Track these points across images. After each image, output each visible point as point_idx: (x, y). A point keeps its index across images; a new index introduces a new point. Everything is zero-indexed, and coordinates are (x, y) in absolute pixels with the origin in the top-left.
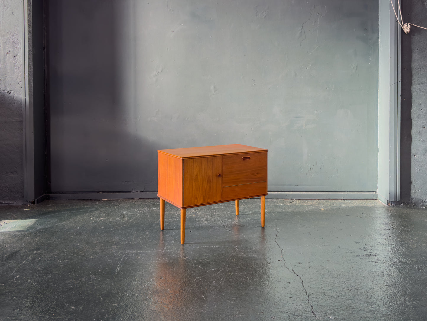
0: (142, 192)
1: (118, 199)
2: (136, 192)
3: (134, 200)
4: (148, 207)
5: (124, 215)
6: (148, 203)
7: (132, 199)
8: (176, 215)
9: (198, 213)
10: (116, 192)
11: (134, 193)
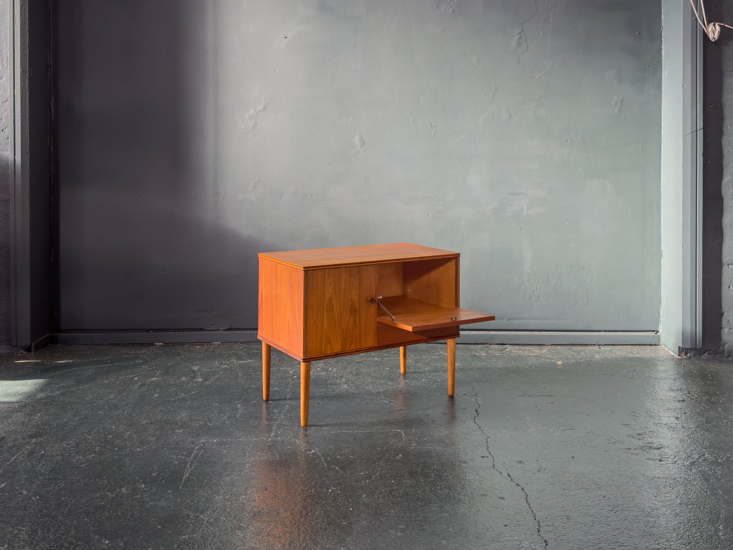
0: (226, 330)
1: (182, 344)
2: (216, 330)
3: (212, 345)
4: (240, 358)
5: (194, 372)
6: (239, 350)
7: (209, 343)
8: (291, 372)
9: (330, 369)
10: (179, 330)
11: (212, 332)
